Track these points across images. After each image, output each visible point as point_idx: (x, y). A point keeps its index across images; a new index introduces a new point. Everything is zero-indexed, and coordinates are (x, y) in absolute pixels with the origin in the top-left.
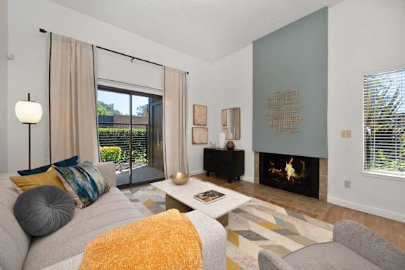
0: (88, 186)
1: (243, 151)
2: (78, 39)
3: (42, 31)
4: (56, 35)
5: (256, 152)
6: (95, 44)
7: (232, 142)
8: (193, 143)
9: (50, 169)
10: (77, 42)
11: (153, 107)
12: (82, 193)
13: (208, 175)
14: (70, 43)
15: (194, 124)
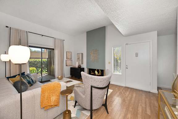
0: (31, 80)
1: (84, 68)
2: (21, 29)
3: (7, 27)
4: (13, 28)
5: (88, 68)
6: (28, 31)
7: (80, 65)
8: (66, 66)
9: (17, 76)
10: (21, 30)
11: (50, 51)
12: (29, 83)
13: (72, 77)
14: (18, 31)
15: (67, 59)
